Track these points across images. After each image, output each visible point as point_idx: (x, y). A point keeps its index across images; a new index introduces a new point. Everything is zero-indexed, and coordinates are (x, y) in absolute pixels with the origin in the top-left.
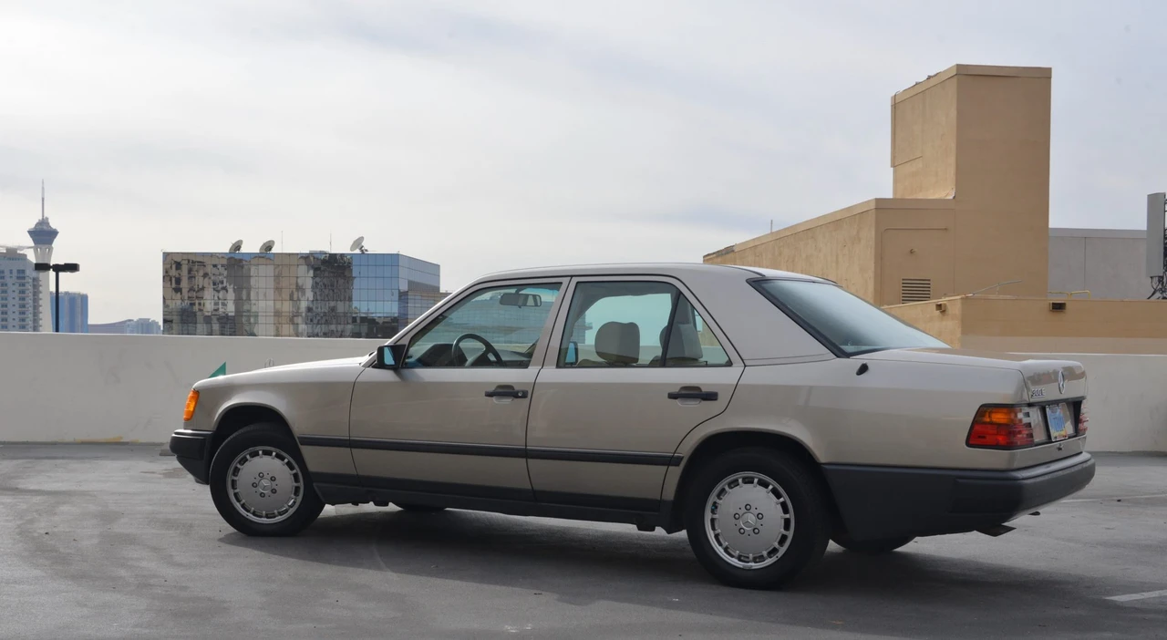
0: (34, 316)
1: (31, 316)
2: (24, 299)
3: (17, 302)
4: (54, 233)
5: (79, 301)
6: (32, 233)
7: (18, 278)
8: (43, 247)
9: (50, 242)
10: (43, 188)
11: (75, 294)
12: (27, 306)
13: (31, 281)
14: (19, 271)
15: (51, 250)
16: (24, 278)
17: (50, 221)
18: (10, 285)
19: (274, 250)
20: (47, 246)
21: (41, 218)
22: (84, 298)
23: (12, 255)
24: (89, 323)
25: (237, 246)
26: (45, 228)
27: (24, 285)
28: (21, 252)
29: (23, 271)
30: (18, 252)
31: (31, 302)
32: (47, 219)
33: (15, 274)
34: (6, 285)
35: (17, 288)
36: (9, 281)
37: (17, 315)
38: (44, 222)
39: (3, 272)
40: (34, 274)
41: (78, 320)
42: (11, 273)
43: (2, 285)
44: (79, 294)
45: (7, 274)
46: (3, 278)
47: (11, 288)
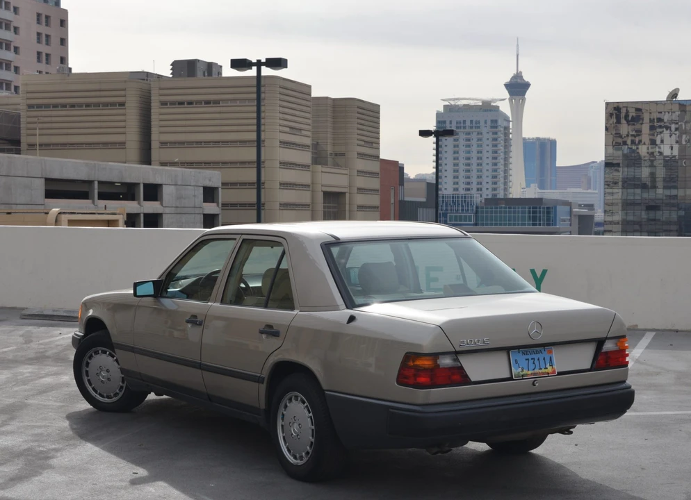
0: (505, 161)
1: (502, 161)
2: (496, 146)
3: (490, 148)
4: (527, 85)
5: (548, 147)
6: (507, 86)
7: (492, 127)
8: (517, 98)
9: (524, 93)
10: (518, 45)
11: (545, 139)
12: (499, 152)
13: (502, 129)
14: (492, 121)
15: (524, 100)
16: (496, 127)
17: (523, 74)
18: (484, 133)
20: (521, 97)
21: (515, 72)
22: (553, 143)
23: (488, 107)
24: (557, 165)
25: (674, 94)
26: (519, 81)
27: (496, 133)
28: (494, 104)
29: (496, 121)
30: (492, 104)
31: (502, 148)
32: (521, 72)
33: (489, 123)
34: (481, 134)
35: (490, 136)
36: (484, 130)
37: (490, 161)
38: (518, 76)
39: (479, 122)
40: (505, 124)
41: (548, 163)
42: (486, 123)
43: (478, 134)
44: (549, 140)
45: (482, 124)
46: (479, 127)
47: (485, 136)
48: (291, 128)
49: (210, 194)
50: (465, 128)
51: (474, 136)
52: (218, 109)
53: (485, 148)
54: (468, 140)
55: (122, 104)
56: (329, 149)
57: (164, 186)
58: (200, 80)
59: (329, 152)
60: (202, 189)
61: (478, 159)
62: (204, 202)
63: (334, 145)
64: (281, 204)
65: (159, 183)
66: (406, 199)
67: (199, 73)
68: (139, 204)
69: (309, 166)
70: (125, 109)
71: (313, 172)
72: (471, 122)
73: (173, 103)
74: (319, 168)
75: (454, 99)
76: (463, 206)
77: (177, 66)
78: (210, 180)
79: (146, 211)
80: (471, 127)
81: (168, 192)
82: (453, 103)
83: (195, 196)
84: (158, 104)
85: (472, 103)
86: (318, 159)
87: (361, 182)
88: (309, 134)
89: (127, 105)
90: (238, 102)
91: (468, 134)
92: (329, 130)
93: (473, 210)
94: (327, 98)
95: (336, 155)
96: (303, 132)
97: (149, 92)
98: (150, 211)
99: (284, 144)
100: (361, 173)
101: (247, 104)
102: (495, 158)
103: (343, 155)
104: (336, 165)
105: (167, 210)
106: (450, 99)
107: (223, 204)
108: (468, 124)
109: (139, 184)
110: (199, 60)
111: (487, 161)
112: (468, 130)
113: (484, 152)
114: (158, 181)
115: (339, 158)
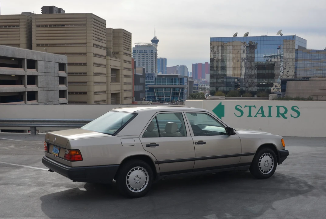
3: (151, 60)
4: (158, 41)
5: (164, 60)
6: (152, 41)
7: (151, 52)
8: (155, 44)
9: (157, 43)
10: (155, 28)
11: (163, 58)
13: (155, 53)
14: (151, 51)
15: (157, 45)
16: (153, 52)
17: (157, 37)
19: (249, 36)
22: (166, 59)
23: (150, 46)
24: (167, 66)
25: (236, 35)
26: (155, 39)
27: (153, 55)
28: (152, 45)
29: (153, 51)
31: (155, 59)
33: (150, 51)
35: (151, 55)
36: (149, 54)
37: (151, 64)
38: (155, 38)
39: (147, 51)
40: (155, 52)
41: (164, 66)
42: (149, 51)
43: (147, 55)
44: (164, 58)
45: (148, 51)
46: (147, 52)
47: (149, 55)
48: (98, 38)
49: (62, 67)
50: (142, 53)
51: (145, 55)
52: (64, 29)
53: (149, 60)
54: (143, 57)
55: (18, 26)
56: (112, 51)
57: (38, 61)
58: (55, 15)
59: (112, 52)
60: (58, 64)
61: (147, 63)
62: (59, 70)
63: (114, 49)
64: (94, 73)
65: (36, 59)
66: (137, 74)
67: (55, 12)
68: (24, 70)
69: (105, 56)
70: (19, 28)
71: (107, 60)
72: (144, 51)
73: (42, 26)
74: (109, 58)
75: (139, 43)
76: (150, 78)
77: (44, 9)
78: (62, 60)
79: (28, 74)
80: (144, 53)
81: (40, 64)
82: (138, 44)
83: (54, 67)
84: (35, 26)
85: (144, 44)
86: (108, 54)
87: (125, 65)
88: (105, 42)
89: (20, 27)
90: (74, 25)
91: (143, 55)
92: (112, 42)
93: (154, 79)
94: (111, 28)
95: (115, 53)
96: (103, 41)
97: (31, 21)
98: (31, 74)
99: (95, 45)
100: (125, 61)
101: (78, 26)
102: (152, 63)
103: (118, 53)
104: (115, 57)
105: (40, 74)
106: (137, 43)
107: (68, 73)
108: (143, 51)
109: (24, 59)
110: (54, 7)
111: (150, 64)
112: (143, 53)
113: (149, 61)
114: (35, 58)
115: (115, 54)
